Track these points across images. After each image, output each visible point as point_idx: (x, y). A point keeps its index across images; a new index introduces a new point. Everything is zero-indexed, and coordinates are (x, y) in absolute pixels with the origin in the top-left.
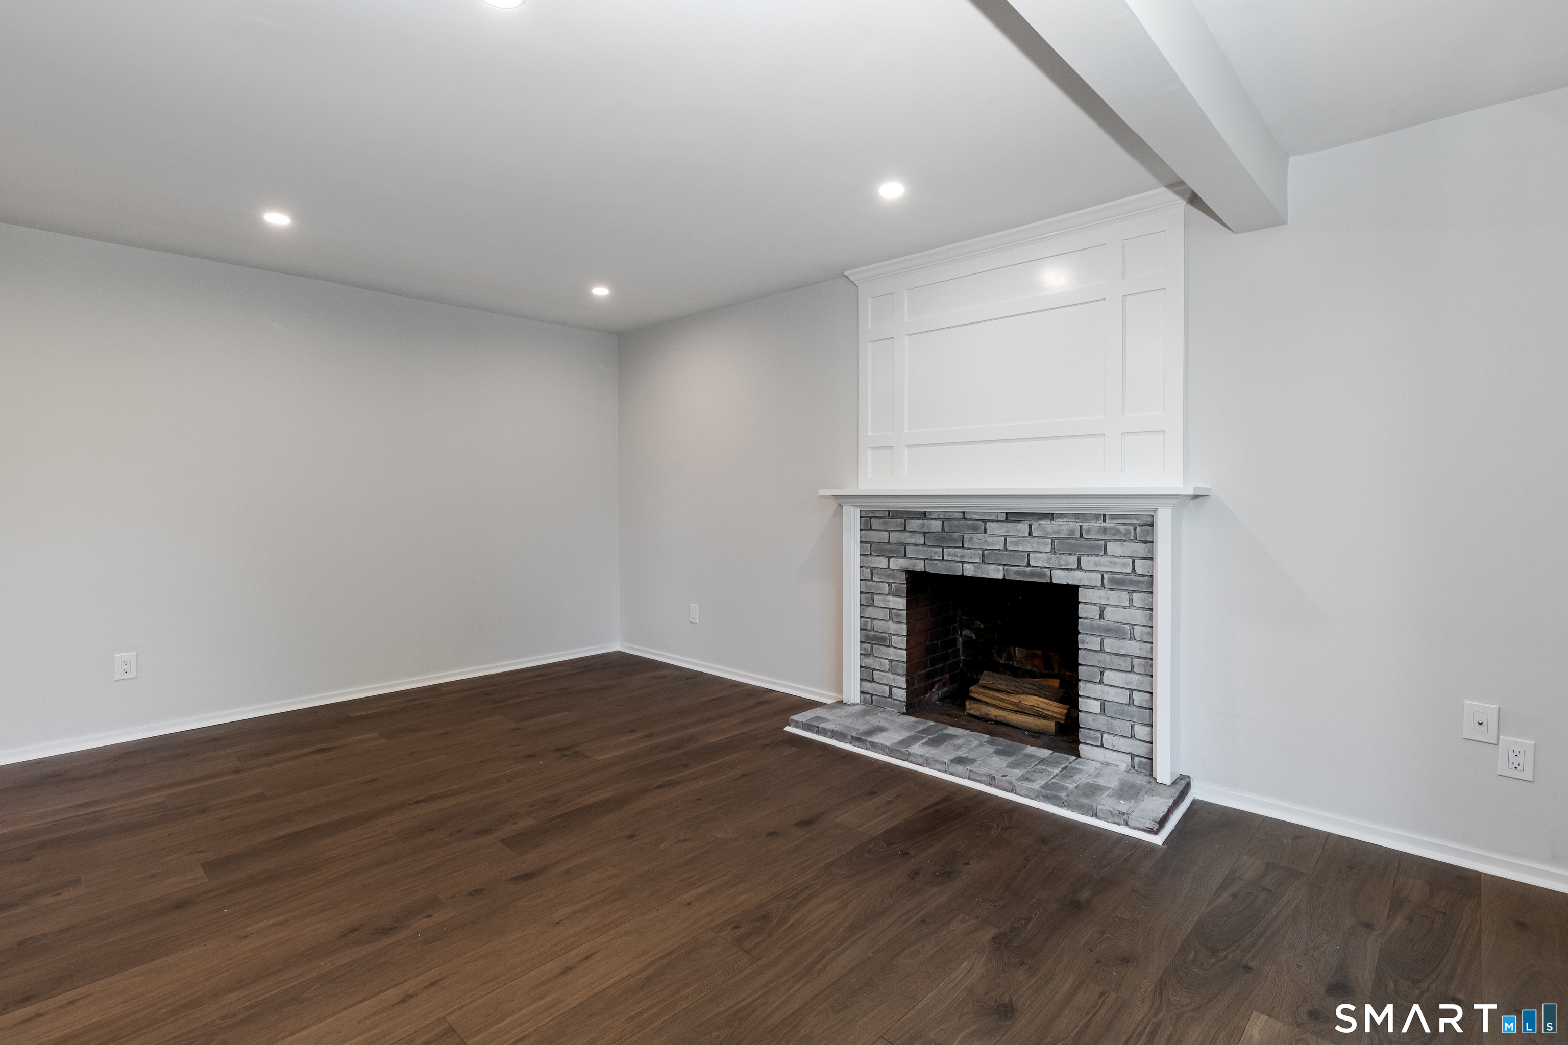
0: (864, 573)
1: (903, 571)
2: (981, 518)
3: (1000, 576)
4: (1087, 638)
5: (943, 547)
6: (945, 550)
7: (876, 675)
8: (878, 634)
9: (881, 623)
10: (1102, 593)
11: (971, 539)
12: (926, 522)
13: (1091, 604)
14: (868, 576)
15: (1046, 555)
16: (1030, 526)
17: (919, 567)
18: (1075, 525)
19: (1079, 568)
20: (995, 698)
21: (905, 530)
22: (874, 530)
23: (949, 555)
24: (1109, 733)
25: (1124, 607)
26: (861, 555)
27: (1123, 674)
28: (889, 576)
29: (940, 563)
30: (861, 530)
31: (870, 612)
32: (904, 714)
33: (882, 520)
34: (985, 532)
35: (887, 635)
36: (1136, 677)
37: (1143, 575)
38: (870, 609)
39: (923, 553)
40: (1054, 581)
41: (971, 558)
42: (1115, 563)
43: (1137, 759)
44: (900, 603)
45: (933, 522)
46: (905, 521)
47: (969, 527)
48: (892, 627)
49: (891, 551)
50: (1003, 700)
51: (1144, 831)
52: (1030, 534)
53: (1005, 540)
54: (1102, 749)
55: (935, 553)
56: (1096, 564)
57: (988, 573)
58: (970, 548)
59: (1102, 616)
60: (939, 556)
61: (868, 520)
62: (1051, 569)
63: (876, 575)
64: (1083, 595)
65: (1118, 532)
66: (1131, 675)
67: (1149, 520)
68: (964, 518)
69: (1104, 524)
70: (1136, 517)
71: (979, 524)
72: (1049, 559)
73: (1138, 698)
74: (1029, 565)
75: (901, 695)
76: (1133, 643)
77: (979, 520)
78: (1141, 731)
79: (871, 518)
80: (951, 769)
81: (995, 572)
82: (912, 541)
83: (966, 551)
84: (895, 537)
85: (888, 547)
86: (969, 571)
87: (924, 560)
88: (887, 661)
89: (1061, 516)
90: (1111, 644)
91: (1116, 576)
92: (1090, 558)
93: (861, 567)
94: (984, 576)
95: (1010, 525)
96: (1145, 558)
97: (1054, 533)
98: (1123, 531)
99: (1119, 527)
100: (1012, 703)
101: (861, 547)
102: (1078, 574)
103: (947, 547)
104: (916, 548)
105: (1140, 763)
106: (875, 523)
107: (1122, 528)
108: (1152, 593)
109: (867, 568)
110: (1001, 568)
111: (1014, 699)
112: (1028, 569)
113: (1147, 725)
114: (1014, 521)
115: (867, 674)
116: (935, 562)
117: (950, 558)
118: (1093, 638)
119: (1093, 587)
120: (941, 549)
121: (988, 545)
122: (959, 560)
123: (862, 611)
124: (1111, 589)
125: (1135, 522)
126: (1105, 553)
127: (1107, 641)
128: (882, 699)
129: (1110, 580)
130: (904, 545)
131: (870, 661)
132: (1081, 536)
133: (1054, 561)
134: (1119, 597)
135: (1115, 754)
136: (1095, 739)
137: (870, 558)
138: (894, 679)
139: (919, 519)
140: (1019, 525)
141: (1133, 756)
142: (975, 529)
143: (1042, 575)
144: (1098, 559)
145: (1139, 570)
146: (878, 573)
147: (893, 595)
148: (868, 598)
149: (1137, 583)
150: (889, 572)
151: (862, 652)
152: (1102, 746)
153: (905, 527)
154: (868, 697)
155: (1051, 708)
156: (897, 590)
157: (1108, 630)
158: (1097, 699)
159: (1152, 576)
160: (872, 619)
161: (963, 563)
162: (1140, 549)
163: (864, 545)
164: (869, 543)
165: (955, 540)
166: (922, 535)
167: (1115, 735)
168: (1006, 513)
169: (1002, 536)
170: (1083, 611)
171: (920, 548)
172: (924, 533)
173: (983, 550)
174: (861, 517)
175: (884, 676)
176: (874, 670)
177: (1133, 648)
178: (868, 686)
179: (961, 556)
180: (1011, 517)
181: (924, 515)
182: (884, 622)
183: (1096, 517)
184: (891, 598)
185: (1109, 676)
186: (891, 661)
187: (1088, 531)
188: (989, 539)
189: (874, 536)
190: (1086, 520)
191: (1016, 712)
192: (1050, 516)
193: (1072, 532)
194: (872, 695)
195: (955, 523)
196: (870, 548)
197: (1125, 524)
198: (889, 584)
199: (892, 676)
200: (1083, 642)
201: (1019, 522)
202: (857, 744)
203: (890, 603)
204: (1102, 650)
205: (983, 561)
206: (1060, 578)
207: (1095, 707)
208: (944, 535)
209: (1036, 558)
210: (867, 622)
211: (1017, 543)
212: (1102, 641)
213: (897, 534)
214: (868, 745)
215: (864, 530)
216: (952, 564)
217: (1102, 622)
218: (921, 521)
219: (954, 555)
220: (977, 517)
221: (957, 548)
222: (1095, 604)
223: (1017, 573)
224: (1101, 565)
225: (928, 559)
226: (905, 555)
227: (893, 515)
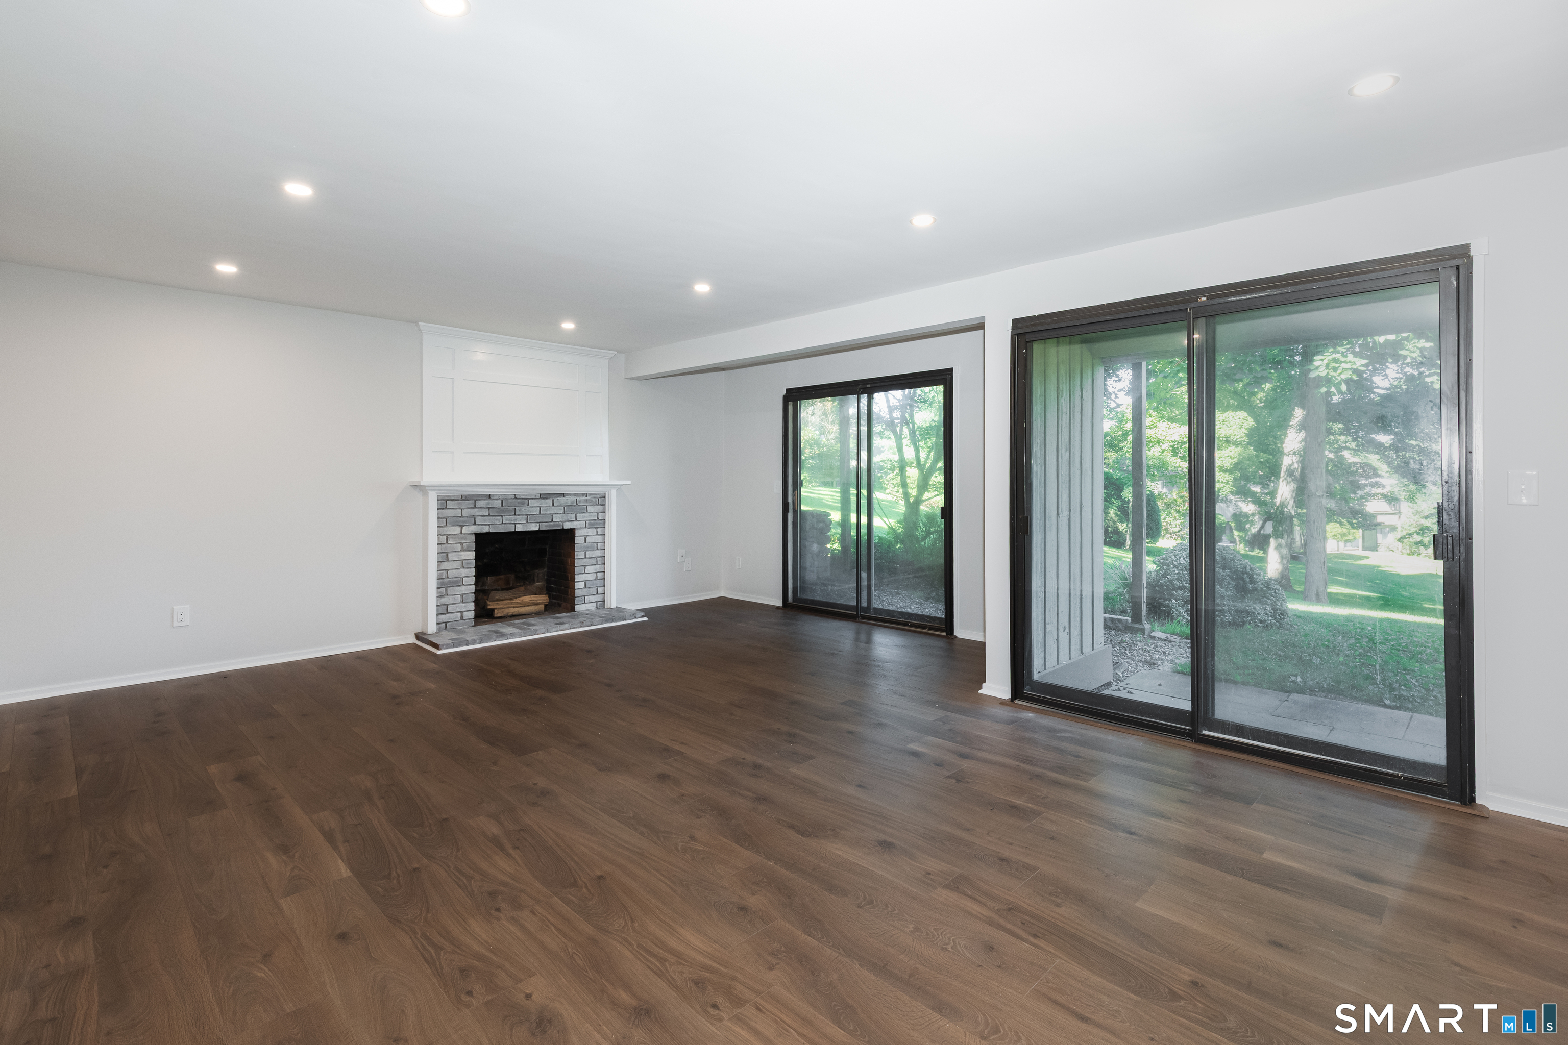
0: (440, 539)
1: (472, 534)
2: (526, 497)
3: (537, 529)
4: (579, 553)
5: (502, 516)
6: (504, 517)
7: (450, 609)
8: (452, 579)
9: (454, 571)
10: (585, 530)
11: (520, 510)
12: (491, 501)
13: (580, 536)
14: (444, 541)
15: (561, 515)
16: (553, 500)
17: (486, 530)
18: (574, 499)
19: (576, 520)
20: (506, 604)
21: (475, 507)
22: (449, 509)
23: (506, 520)
24: (587, 596)
25: (594, 535)
26: (438, 527)
27: (593, 566)
28: (462, 538)
29: (500, 526)
30: (438, 509)
31: (445, 565)
32: (473, 626)
33: (456, 501)
34: (528, 505)
35: (459, 578)
36: (599, 566)
37: (601, 520)
38: (445, 564)
39: (488, 520)
40: (565, 528)
41: (521, 520)
42: (591, 516)
43: (598, 603)
44: (472, 555)
45: (495, 501)
46: (475, 501)
47: (519, 503)
48: (464, 572)
49: (464, 522)
50: (512, 603)
51: (641, 617)
52: (553, 504)
53: (540, 509)
54: (585, 604)
55: (497, 520)
56: (583, 517)
57: (530, 528)
58: (519, 515)
59: (585, 542)
60: (499, 522)
61: (443, 502)
62: (563, 522)
63: (451, 539)
64: (577, 533)
65: (592, 501)
66: (597, 566)
67: (604, 495)
68: (516, 498)
69: (586, 498)
70: (599, 494)
71: (525, 501)
72: (562, 517)
73: (599, 575)
74: (552, 521)
75: (472, 615)
76: (598, 551)
77: (524, 499)
78: (600, 590)
79: (446, 501)
80: (561, 628)
81: (534, 527)
82: (481, 514)
83: (517, 517)
84: (466, 512)
85: (462, 519)
86: (519, 528)
87: (489, 525)
88: (460, 596)
89: (568, 495)
90: (589, 554)
91: (592, 521)
92: (580, 514)
93: (438, 535)
94: (528, 530)
95: (543, 500)
96: (602, 512)
97: (565, 503)
98: (594, 501)
99: (592, 499)
100: (518, 603)
101: (438, 521)
102: (576, 523)
103: (505, 516)
104: (483, 518)
105: (599, 605)
106: (450, 504)
107: (594, 499)
108: (605, 527)
109: (442, 535)
110: (538, 524)
111: (518, 600)
112: (552, 523)
113: (602, 586)
114: (544, 498)
115: (443, 609)
116: (497, 525)
117: (507, 522)
118: (581, 552)
119: (581, 528)
120: (500, 517)
121: (530, 512)
122: (513, 522)
123: (438, 566)
124: (589, 528)
125: (598, 496)
126: (587, 511)
127: (587, 553)
128: (456, 622)
129: (589, 524)
130: (474, 517)
131: (445, 600)
132: (577, 504)
133: (565, 517)
134: (592, 531)
135: (590, 604)
136: (582, 601)
137: (445, 528)
138: (465, 606)
139: (485, 500)
140: (547, 500)
141: (597, 602)
142: (523, 504)
143: (559, 525)
144: (584, 514)
145: (600, 518)
146: (452, 538)
147: (464, 551)
148: (444, 557)
149: (600, 523)
150: (462, 536)
151: (438, 595)
152: (585, 603)
153: (475, 505)
154: (444, 624)
155: (539, 598)
156: (468, 547)
157: (588, 547)
158: (582, 581)
159: (605, 520)
160: (447, 571)
161: (515, 524)
162: (600, 508)
163: (441, 520)
164: (444, 518)
165: (510, 511)
166: (487, 509)
167: (590, 595)
168: (540, 494)
169: (538, 507)
170: (577, 540)
171: (486, 518)
172: (489, 509)
173: (527, 515)
174: (438, 500)
175: (457, 607)
176: (447, 605)
177: (598, 553)
178: (444, 618)
179: (514, 520)
180: (543, 496)
181: (489, 497)
182: (457, 570)
183: (583, 495)
184: (463, 553)
185: (588, 569)
186: (462, 595)
187: (580, 502)
188: (531, 509)
189: (448, 513)
190: (579, 496)
191: (525, 606)
192: (563, 495)
193: (573, 502)
194: (446, 623)
195: (510, 501)
196: (444, 522)
197: (594, 498)
198: (462, 544)
199: (464, 605)
200: (577, 556)
201: (547, 498)
202: (501, 639)
203: (462, 557)
204: (585, 558)
205: (527, 522)
206: (567, 526)
207: (581, 585)
208: (502, 508)
209: (556, 517)
210: (443, 573)
211: (546, 510)
212: (585, 553)
213: (469, 510)
214: (509, 636)
215: (440, 509)
216: (508, 525)
217: (585, 544)
218: (486, 501)
219: (510, 520)
220: (523, 497)
221: (511, 515)
222: (582, 536)
223: (546, 526)
224: (585, 517)
225: (491, 524)
226: (475, 523)
227: (464, 498)
